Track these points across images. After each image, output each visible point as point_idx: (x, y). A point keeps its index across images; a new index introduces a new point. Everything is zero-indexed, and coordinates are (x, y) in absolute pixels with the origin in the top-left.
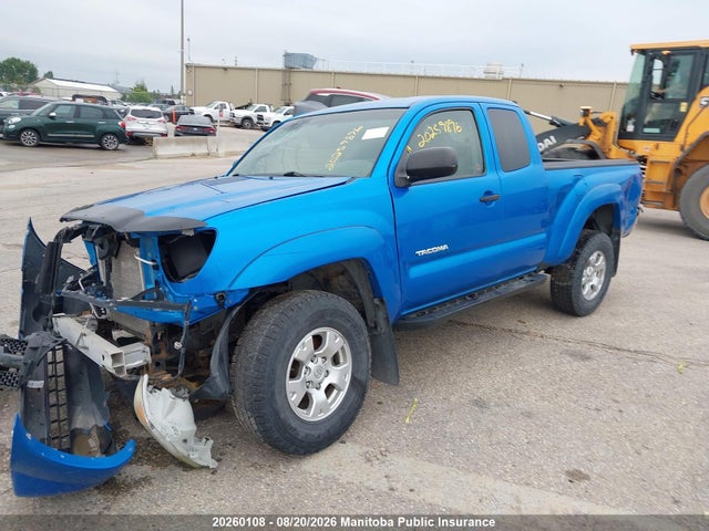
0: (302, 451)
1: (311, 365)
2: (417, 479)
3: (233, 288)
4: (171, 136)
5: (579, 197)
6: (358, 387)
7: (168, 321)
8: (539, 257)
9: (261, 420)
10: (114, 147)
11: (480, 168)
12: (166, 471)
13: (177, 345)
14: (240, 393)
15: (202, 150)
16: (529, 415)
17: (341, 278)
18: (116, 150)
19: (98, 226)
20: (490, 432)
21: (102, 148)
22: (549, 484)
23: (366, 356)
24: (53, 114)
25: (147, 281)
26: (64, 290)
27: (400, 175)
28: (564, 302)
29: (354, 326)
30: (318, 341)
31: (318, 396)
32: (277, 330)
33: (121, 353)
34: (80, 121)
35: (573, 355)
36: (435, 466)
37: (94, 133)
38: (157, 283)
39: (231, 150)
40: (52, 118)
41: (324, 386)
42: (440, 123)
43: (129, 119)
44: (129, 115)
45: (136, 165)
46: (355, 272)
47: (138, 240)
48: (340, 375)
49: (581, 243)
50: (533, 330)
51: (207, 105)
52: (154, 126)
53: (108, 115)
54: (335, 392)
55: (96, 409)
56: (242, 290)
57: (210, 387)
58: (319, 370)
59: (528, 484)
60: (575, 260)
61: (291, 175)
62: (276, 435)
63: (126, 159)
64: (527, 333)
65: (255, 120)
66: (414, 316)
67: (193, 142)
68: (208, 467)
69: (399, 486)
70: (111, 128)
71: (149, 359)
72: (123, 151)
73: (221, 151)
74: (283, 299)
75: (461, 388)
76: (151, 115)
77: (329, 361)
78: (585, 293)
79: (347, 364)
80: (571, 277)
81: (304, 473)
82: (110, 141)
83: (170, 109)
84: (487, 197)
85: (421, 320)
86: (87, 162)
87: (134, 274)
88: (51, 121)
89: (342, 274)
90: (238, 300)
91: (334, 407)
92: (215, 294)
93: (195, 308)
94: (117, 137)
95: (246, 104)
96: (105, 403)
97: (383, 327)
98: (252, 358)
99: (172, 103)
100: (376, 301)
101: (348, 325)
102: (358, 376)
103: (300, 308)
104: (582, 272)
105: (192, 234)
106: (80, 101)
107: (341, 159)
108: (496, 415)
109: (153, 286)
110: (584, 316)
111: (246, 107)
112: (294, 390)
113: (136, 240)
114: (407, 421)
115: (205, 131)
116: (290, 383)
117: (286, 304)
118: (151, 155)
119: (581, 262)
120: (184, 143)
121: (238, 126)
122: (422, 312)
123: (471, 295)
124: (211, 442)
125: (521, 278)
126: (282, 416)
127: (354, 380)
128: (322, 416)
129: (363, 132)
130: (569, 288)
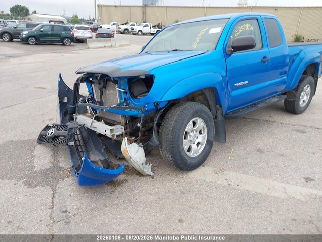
0: (189, 169)
1: (191, 134)
2: (239, 181)
3: (162, 100)
4: (94, 38)
5: (302, 60)
6: (210, 143)
7: (131, 115)
8: (283, 88)
9: (173, 155)
10: (69, 44)
11: (261, 46)
12: (133, 177)
13: (139, 125)
14: (164, 145)
15: (108, 44)
16: (282, 155)
17: (200, 97)
18: (70, 45)
19: (100, 75)
20: (267, 162)
21: (64, 45)
22: (297, 183)
23: (213, 131)
24: (42, 30)
25: (121, 98)
26: (80, 103)
27: (229, 49)
28: (291, 108)
29: (209, 117)
30: (194, 123)
31: (194, 147)
32: (180, 118)
33: (113, 129)
34: (54, 32)
35: (297, 130)
36: (245, 176)
37: (60, 38)
38: (125, 99)
39: (121, 44)
40: (42, 31)
41: (196, 143)
42: (244, 25)
43: (75, 31)
44: (75, 29)
45: (81, 52)
46: (208, 94)
47: (117, 81)
48: (202, 138)
49: (301, 81)
50: (277, 121)
51: (108, 24)
52: (86, 34)
53: (66, 29)
54: (200, 145)
55: (98, 153)
56: (165, 101)
57: (152, 142)
58: (194, 136)
59: (288, 183)
60: (298, 89)
61: (176, 51)
62: (179, 162)
63: (75, 49)
64: (275, 122)
65: (130, 30)
66: (231, 113)
67: (104, 41)
68: (150, 176)
69: (232, 183)
70: (68, 35)
71: (124, 131)
72: (73, 46)
73: (117, 45)
74: (180, 106)
75: (250, 145)
76: (85, 29)
77: (198, 132)
78: (300, 104)
79: (205, 134)
80: (295, 96)
81: (190, 178)
82: (67, 41)
83: (91, 26)
84: (265, 59)
85: (235, 115)
86: (59, 51)
87: (114, 96)
88: (41, 33)
89: (201, 95)
90: (164, 106)
91: (200, 151)
92: (155, 103)
93: (147, 109)
94: (71, 40)
95: (125, 22)
96: (103, 150)
97: (220, 118)
98: (169, 130)
99: (92, 23)
100: (218, 107)
101: (207, 117)
102: (210, 139)
103: (188, 109)
104: (300, 94)
105: (144, 77)
106: (52, 23)
107: (199, 42)
108: (268, 155)
109: (123, 101)
110: (300, 114)
111: (126, 24)
112: (185, 144)
113: (116, 81)
114: (230, 158)
115: (110, 36)
116: (184, 141)
117: (182, 107)
118: (86, 47)
119: (300, 89)
120: (100, 41)
121: (122, 33)
122: (234, 112)
123: (255, 105)
124: (151, 165)
125: (274, 97)
126: (182, 154)
127: (208, 140)
128: (196, 155)
129: (208, 31)
130: (294, 102)
